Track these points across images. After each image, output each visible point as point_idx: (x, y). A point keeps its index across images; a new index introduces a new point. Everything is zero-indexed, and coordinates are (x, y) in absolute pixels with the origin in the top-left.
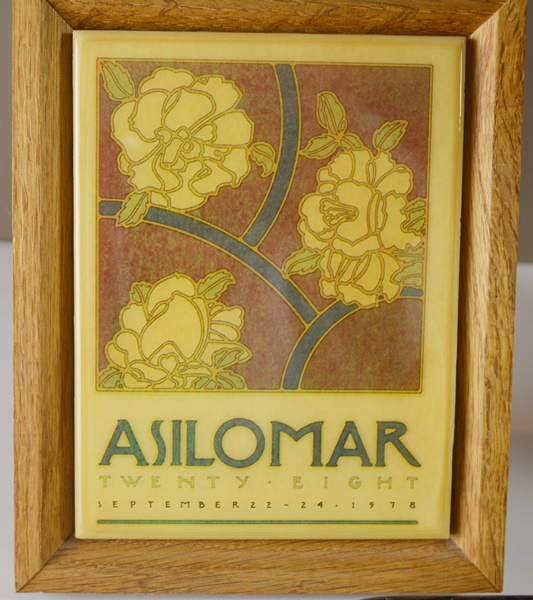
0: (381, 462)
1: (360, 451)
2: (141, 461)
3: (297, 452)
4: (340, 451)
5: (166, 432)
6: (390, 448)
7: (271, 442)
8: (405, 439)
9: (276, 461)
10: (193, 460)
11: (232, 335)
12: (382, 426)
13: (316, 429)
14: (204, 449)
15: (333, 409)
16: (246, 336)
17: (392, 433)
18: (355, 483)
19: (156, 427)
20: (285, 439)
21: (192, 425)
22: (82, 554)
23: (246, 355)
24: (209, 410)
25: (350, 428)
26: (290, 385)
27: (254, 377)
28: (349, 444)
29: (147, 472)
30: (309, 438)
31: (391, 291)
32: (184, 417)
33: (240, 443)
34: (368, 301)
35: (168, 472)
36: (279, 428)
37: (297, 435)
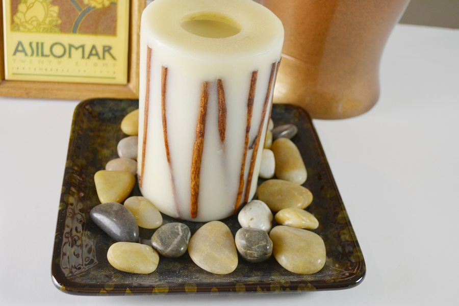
0: (104, 58)
1: (97, 54)
2: (26, 55)
3: (77, 54)
4: (91, 54)
5: (34, 46)
6: (107, 54)
7: (68, 50)
8: (112, 51)
9: (70, 56)
10: (43, 55)
11: (55, 15)
12: (104, 47)
13: (83, 47)
14: (47, 51)
15: (88, 40)
16: (60, 15)
17: (107, 49)
18: (96, 65)
19: (31, 44)
20: (73, 50)
21: (42, 44)
22: (7, 84)
23: (59, 22)
24: (48, 39)
25: (94, 47)
26: (74, 32)
27: (63, 29)
28: (93, 52)
29: (29, 58)
30: (80, 50)
31: (107, 3)
32: (40, 41)
33: (58, 50)
34: (99, 6)
35: (35, 59)
36: (71, 46)
37: (77, 48)
